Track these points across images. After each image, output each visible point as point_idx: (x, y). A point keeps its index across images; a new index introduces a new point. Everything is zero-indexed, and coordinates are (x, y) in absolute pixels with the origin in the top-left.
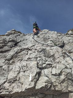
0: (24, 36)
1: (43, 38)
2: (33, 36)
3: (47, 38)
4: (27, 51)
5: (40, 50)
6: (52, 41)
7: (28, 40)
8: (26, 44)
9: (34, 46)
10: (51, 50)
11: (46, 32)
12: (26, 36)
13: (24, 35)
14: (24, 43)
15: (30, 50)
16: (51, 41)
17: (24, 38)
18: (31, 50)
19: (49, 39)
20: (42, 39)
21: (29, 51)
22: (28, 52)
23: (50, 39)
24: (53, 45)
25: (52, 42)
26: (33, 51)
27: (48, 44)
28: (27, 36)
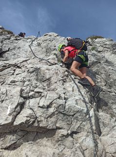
0: (17, 41)
1: (45, 47)
2: (31, 43)
3: (52, 48)
4: (15, 68)
7: (21, 50)
8: (18, 56)
9: (26, 61)
10: (47, 71)
11: (52, 37)
12: (20, 41)
13: (16, 40)
14: (15, 54)
15: (19, 67)
16: (55, 54)
17: (15, 45)
19: (54, 50)
20: (44, 49)
21: (17, 69)
22: (15, 70)
24: (56, 62)
25: (55, 56)
27: (49, 60)
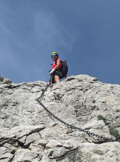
0: (10, 91)
1: (72, 103)
2: (39, 95)
3: (87, 104)
4: (13, 148)
5: (58, 152)
6: (104, 120)
7: (20, 107)
8: (13, 120)
9: (38, 130)
10: (98, 156)
11: (86, 83)
12: (16, 91)
13: (10, 87)
14: (6, 117)
15: (21, 145)
16: (100, 118)
17: (8, 97)
18: (27, 147)
19: (93, 108)
20: (71, 108)
21: (20, 149)
22: (13, 152)
23: (98, 113)
24: (108, 135)
25: (102, 122)
26: (35, 149)
27: (91, 131)
28: (20, 90)
